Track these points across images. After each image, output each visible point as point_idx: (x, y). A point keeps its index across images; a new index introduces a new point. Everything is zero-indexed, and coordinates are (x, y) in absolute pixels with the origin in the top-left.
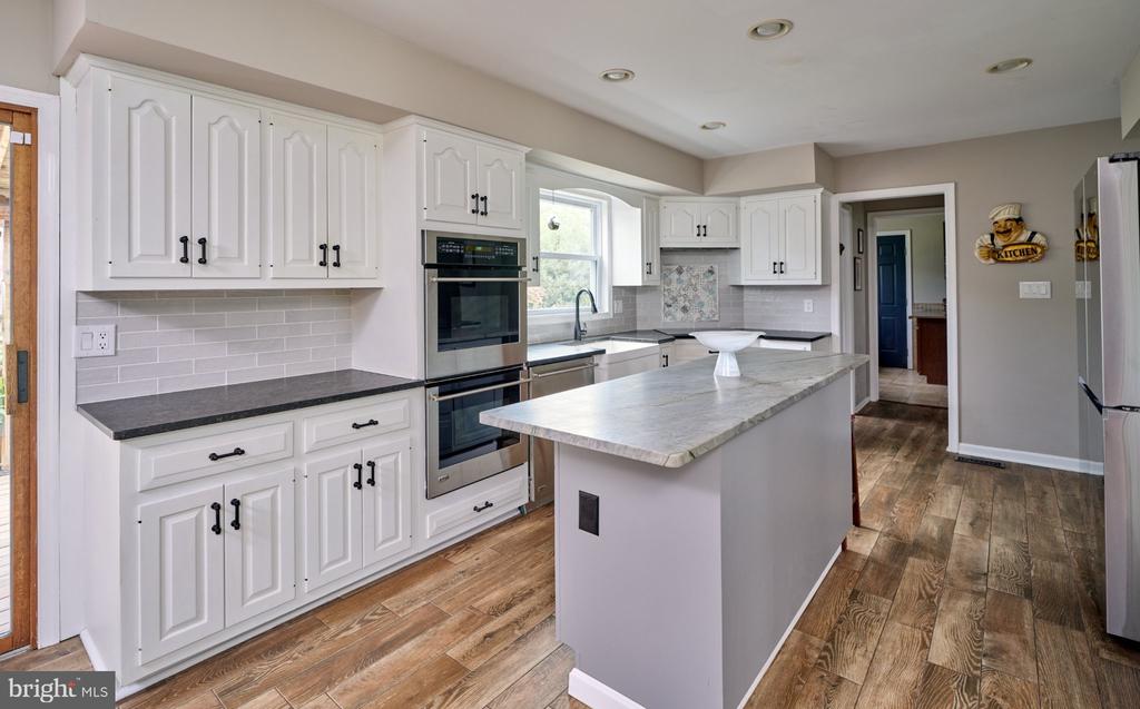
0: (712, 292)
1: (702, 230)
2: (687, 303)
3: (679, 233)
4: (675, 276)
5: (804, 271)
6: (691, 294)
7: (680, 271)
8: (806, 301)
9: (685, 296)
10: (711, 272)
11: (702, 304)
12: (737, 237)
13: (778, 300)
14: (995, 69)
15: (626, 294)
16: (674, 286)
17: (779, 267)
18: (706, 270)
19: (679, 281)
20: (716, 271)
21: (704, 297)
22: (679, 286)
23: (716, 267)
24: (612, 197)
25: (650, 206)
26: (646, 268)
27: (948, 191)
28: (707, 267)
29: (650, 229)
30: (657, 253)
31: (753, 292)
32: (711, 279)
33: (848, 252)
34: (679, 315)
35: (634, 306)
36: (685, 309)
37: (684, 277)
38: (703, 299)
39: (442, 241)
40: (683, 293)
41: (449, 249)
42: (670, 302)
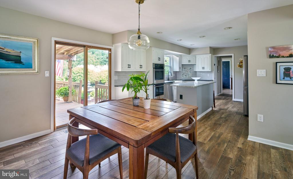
0: (191, 72)
1: (189, 61)
3: (185, 62)
4: (184, 69)
5: (208, 69)
6: (187, 73)
7: (185, 69)
8: (208, 74)
9: (186, 73)
10: (191, 69)
12: (196, 62)
13: (203, 74)
14: (235, 40)
15: (176, 73)
16: (184, 71)
17: (203, 68)
19: (185, 70)
21: (189, 73)
25: (180, 57)
26: (180, 68)
27: (233, 55)
28: (190, 68)
29: (180, 61)
30: (181, 65)
31: (198, 72)
33: (216, 65)
34: (185, 77)
35: (177, 75)
36: (186, 75)
37: (186, 69)
38: (189, 74)
39: (155, 64)
41: (157, 66)
42: (183, 74)
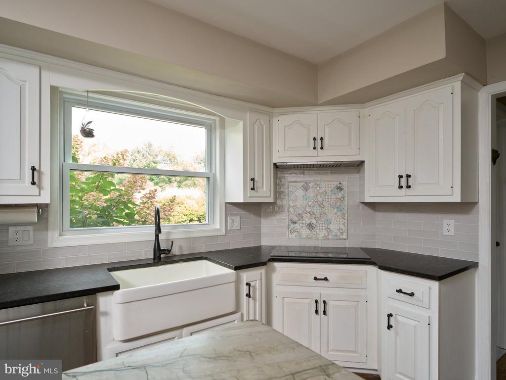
0: (340, 209)
1: (319, 143)
2: (313, 221)
4: (301, 193)
6: (317, 211)
7: (306, 188)
9: (311, 213)
10: (340, 188)
11: (329, 222)
12: (360, 149)
16: (300, 203)
17: (406, 182)
18: (333, 186)
19: (305, 198)
20: (345, 188)
21: (332, 214)
22: (305, 202)
23: (345, 184)
24: (225, 117)
26: (251, 184)
28: (337, 184)
29: (257, 143)
30: (268, 168)
32: (340, 195)
34: (305, 232)
36: (310, 226)
37: (311, 194)
38: (330, 216)
40: (308, 210)
42: (295, 219)
